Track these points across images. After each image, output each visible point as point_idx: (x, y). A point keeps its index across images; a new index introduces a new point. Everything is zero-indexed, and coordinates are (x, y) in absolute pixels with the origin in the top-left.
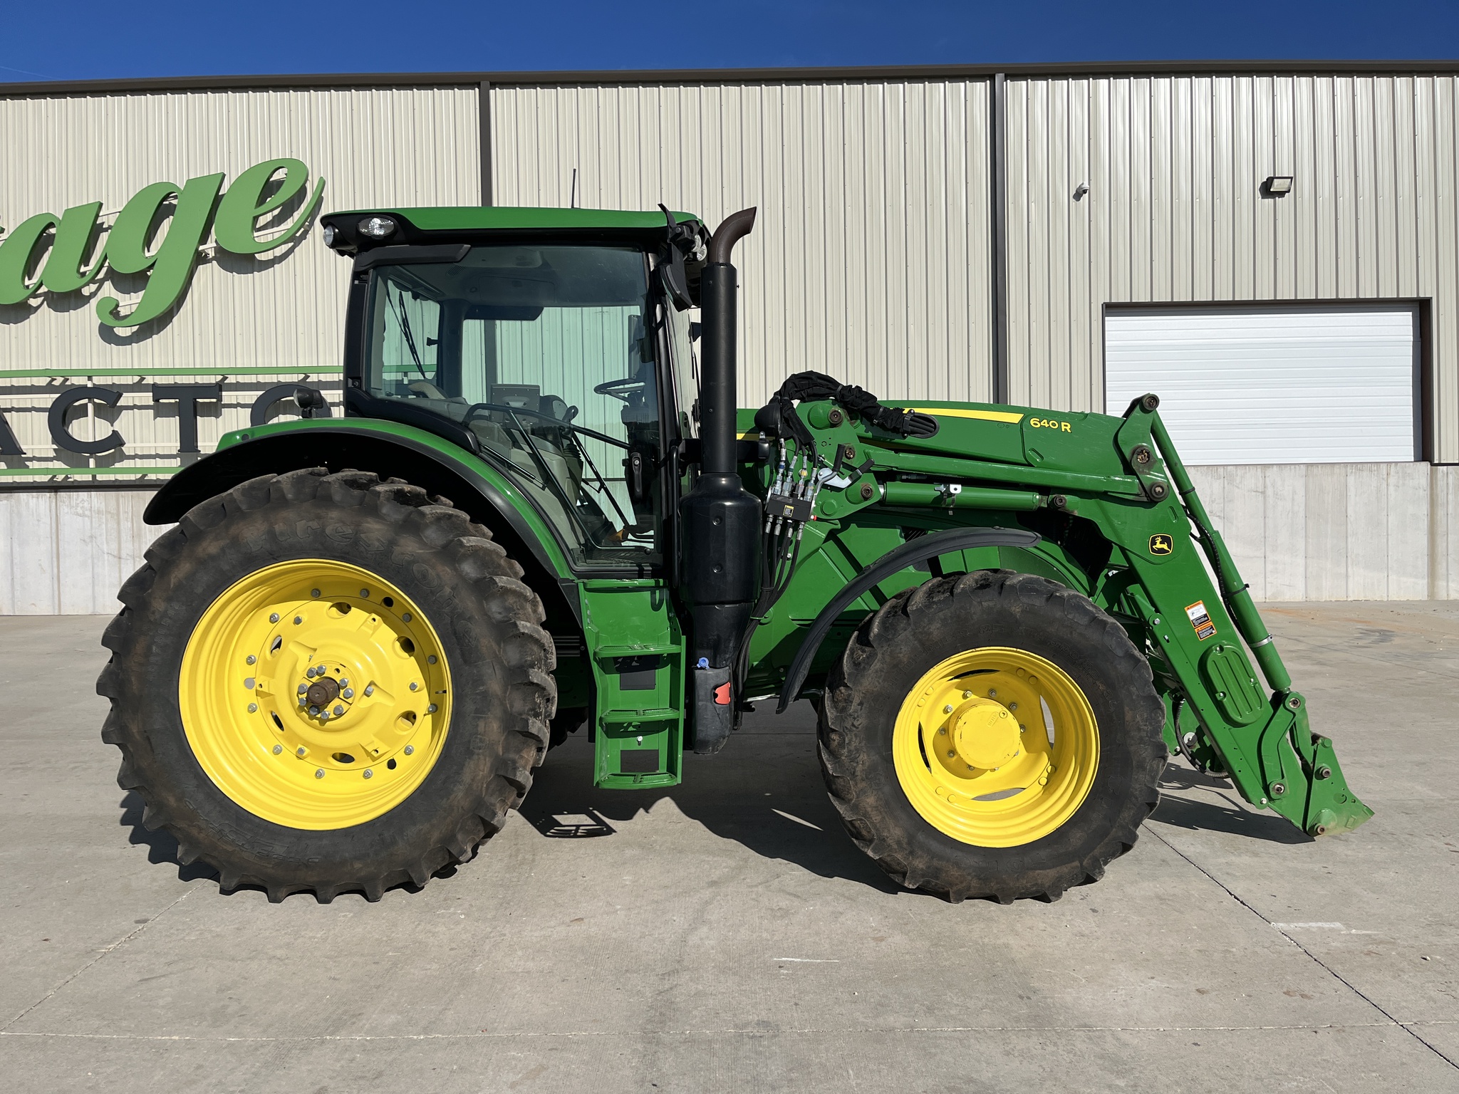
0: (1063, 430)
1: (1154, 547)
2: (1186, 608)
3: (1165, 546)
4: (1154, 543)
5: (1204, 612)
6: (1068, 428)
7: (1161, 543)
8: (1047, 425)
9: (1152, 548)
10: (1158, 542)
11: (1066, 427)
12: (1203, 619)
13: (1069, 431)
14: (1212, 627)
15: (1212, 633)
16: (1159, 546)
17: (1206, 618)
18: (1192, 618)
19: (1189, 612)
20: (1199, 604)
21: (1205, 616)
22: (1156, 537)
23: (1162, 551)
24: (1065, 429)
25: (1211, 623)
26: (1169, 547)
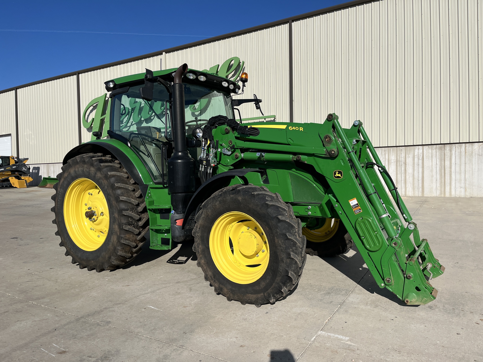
0: (300, 130)
1: (335, 175)
2: (349, 201)
3: (340, 175)
4: (335, 174)
5: (357, 203)
6: (302, 129)
7: (338, 174)
8: (295, 129)
9: (335, 176)
10: (337, 173)
11: (301, 129)
12: (356, 206)
13: (302, 131)
14: (360, 209)
15: (360, 212)
16: (337, 175)
17: (358, 205)
18: (352, 205)
19: (350, 202)
20: (355, 199)
21: (357, 204)
22: (336, 171)
23: (338, 177)
24: (301, 130)
25: (360, 207)
26: (341, 175)
